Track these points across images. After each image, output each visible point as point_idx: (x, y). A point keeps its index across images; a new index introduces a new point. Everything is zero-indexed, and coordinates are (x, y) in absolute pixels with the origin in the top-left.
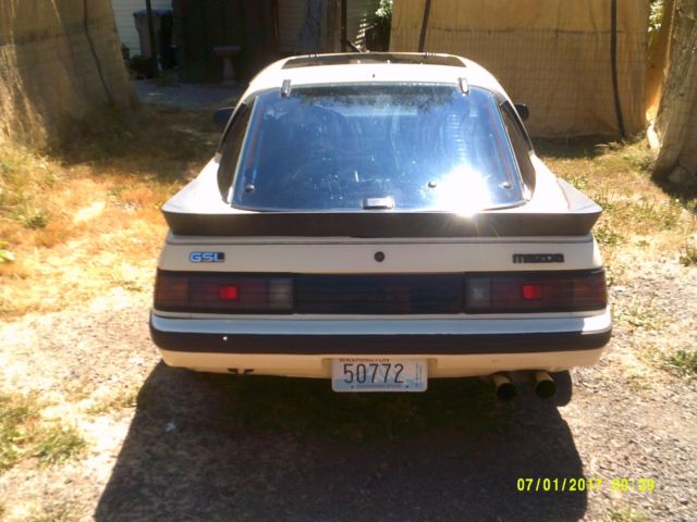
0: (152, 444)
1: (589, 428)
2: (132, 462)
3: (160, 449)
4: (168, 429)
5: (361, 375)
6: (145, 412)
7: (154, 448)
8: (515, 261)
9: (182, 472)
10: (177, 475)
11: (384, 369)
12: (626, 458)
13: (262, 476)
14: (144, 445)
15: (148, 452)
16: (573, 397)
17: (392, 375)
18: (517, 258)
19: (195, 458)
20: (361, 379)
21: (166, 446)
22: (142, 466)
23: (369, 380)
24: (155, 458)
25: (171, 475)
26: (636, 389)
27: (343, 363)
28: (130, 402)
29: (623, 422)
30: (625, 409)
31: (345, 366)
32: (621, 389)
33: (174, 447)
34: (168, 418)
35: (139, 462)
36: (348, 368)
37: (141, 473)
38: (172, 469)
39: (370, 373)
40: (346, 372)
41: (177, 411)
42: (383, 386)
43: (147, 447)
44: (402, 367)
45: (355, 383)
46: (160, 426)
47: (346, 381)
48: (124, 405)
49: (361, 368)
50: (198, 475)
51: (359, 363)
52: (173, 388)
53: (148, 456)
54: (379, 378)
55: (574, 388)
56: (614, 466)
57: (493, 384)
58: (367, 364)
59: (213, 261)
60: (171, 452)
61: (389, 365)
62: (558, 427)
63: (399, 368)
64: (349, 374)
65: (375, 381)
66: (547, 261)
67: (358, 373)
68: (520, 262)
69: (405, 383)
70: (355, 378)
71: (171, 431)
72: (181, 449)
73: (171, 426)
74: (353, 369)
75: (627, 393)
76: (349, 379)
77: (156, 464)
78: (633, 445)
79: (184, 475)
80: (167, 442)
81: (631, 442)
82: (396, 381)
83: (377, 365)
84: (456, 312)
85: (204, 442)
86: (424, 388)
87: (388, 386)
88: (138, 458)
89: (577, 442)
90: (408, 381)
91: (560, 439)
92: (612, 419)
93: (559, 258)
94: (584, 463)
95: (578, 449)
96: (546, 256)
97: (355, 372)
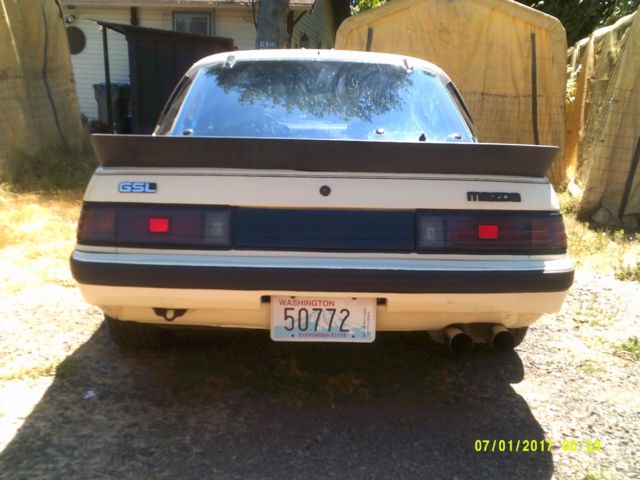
0: (67, 409)
1: (547, 402)
2: (41, 424)
3: (75, 413)
4: (87, 397)
5: (303, 321)
6: (64, 381)
7: (68, 413)
8: (469, 200)
9: (97, 434)
10: (91, 436)
11: (328, 315)
12: (590, 427)
13: (188, 438)
14: (57, 410)
15: (61, 415)
16: (525, 377)
17: (337, 322)
18: (472, 196)
19: (112, 422)
20: (303, 327)
21: (83, 411)
22: (52, 428)
23: (311, 326)
24: (67, 421)
25: (84, 436)
26: (590, 371)
27: (284, 307)
28: (48, 371)
29: (582, 397)
30: (581, 387)
31: (286, 309)
32: (574, 371)
33: (90, 412)
34: (88, 387)
35: (49, 424)
36: (289, 313)
37: (49, 434)
38: (85, 431)
39: (312, 320)
40: (286, 318)
41: (99, 382)
42: (327, 335)
43: (60, 411)
44: (348, 312)
45: (296, 331)
46: (79, 393)
47: (286, 328)
48: (41, 374)
49: (303, 313)
50: (115, 437)
51: (301, 307)
52: (98, 362)
53: (61, 419)
54: (323, 325)
55: (526, 369)
56: (577, 433)
57: (446, 337)
58: (310, 309)
59: (144, 192)
60: (87, 416)
61: (334, 310)
62: (513, 400)
63: (345, 313)
64: (290, 320)
65: (318, 328)
66: (503, 200)
67: (299, 320)
68: (475, 200)
69: (351, 332)
70: (296, 324)
71: (89, 399)
72: (99, 414)
73: (91, 394)
74: (294, 314)
75: (582, 374)
76: (289, 326)
77: (68, 427)
78: (595, 416)
79: (98, 437)
80: (84, 408)
81: (593, 413)
82: (341, 330)
83: (321, 310)
84: (408, 251)
85: (127, 409)
86: (371, 339)
87: (332, 336)
88: (49, 420)
89: (535, 413)
90: (354, 329)
91: (516, 410)
92: (570, 395)
93: (515, 197)
94: (545, 429)
95: (537, 419)
96: (502, 194)
97: (296, 318)
